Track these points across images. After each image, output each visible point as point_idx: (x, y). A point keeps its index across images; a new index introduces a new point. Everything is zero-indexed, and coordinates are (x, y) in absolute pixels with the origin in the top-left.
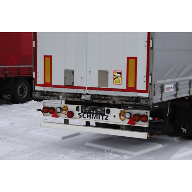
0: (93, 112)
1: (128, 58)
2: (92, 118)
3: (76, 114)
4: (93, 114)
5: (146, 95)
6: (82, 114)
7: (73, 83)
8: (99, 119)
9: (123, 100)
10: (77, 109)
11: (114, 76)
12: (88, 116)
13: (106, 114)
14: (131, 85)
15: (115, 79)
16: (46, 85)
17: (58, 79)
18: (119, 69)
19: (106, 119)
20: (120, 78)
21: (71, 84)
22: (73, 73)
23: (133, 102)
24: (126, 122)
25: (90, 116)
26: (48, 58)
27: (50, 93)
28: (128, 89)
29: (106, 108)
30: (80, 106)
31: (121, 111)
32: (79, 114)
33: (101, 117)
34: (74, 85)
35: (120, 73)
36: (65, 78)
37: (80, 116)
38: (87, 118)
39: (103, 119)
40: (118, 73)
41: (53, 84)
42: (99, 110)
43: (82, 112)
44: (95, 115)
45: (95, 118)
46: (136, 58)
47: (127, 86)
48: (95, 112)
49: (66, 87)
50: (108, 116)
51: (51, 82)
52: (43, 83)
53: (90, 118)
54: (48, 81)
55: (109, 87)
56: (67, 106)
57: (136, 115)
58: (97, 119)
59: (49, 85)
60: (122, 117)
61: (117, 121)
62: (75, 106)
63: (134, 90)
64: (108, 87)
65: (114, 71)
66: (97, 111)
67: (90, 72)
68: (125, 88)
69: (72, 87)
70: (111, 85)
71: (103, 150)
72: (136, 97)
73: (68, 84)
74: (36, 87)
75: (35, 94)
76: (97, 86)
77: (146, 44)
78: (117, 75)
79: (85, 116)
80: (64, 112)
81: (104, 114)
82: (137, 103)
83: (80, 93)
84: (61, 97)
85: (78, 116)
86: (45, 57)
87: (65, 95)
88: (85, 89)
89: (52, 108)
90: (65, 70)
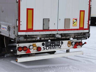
6: (46, 47)
11: (73, 21)
13: (60, 45)
14: (82, 26)
15: (73, 23)
16: (28, 30)
17: (38, 25)
19: (60, 48)
21: (48, 28)
22: (49, 21)
25: (50, 48)
29: (61, 41)
30: (45, 43)
31: (69, 41)
33: (57, 47)
34: (50, 29)
35: (76, 20)
36: (43, 24)
40: (75, 20)
41: (34, 29)
42: (56, 43)
43: (46, 46)
44: (53, 46)
47: (79, 27)
48: (53, 45)
50: (61, 46)
51: (33, 28)
52: (25, 29)
53: (51, 49)
54: (30, 27)
58: (55, 49)
62: (41, 43)
64: (69, 28)
65: (73, 19)
67: (60, 19)
68: (79, 28)
70: (71, 27)
72: (83, 33)
73: (45, 28)
74: (19, 33)
75: (20, 38)
78: (75, 21)
79: (48, 48)
80: (35, 48)
81: (59, 45)
82: (84, 36)
83: (53, 34)
84: (38, 38)
85: (42, 49)
86: (28, 9)
87: (43, 36)
88: (57, 31)
89: (26, 47)
90: (43, 19)
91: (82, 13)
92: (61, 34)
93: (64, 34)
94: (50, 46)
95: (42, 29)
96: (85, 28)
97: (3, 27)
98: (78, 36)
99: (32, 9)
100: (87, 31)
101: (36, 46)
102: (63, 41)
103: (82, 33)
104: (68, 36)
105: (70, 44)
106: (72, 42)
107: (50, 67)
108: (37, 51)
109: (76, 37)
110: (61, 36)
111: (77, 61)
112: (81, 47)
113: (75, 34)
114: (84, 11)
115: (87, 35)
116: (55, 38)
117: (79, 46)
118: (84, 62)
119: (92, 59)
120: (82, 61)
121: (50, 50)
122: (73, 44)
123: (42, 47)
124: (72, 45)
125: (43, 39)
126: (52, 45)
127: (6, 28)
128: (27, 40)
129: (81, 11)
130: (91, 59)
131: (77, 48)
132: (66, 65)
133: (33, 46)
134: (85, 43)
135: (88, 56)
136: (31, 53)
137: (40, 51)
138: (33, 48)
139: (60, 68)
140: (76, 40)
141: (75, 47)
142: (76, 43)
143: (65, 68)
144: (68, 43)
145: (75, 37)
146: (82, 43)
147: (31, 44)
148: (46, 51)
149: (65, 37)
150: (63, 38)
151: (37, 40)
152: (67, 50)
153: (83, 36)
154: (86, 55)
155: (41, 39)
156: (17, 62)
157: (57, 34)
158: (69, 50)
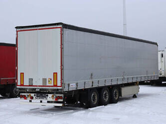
0: (41, 96)
1: (54, 73)
3: (34, 97)
5: (61, 88)
7: (32, 84)
10: (35, 95)
11: (49, 80)
13: (46, 97)
14: (55, 84)
15: (49, 82)
16: (21, 85)
17: (26, 83)
18: (50, 78)
20: (51, 81)
22: (32, 80)
24: (54, 100)
26: (22, 74)
28: (54, 86)
29: (46, 94)
31: (52, 95)
36: (29, 82)
39: (45, 99)
42: (43, 95)
43: (37, 97)
45: (42, 99)
46: (57, 73)
49: (29, 86)
53: (40, 99)
54: (22, 84)
57: (58, 96)
59: (23, 85)
60: (53, 98)
61: (51, 100)
63: (56, 86)
67: (39, 79)
69: (32, 86)
70: (47, 85)
71: (46, 113)
74: (17, 86)
76: (42, 85)
77: (60, 67)
83: (35, 88)
89: (25, 96)
90: (29, 79)
96: (58, 85)
101: (31, 96)
102: (49, 95)
138: (28, 97)
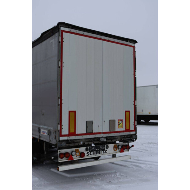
0: (97, 149)
2: (96, 154)
4: (97, 151)
6: (90, 152)
7: (93, 131)
8: (101, 153)
9: (124, 138)
10: (87, 150)
11: (119, 123)
12: (93, 153)
13: (106, 149)
14: (128, 128)
15: (119, 125)
16: (70, 134)
17: (81, 128)
18: (121, 118)
19: (105, 153)
20: (122, 124)
21: (91, 132)
22: (93, 123)
23: (129, 137)
25: (95, 153)
27: (74, 141)
29: (106, 145)
30: (88, 147)
31: (115, 145)
32: (87, 153)
33: (102, 152)
34: (94, 132)
35: (122, 121)
36: (87, 127)
37: (88, 155)
38: (93, 154)
39: (103, 153)
40: (121, 121)
41: (76, 133)
42: (101, 147)
43: (90, 151)
44: (98, 151)
45: (98, 154)
47: (126, 129)
48: (98, 149)
49: (87, 134)
50: (106, 150)
51: (75, 132)
52: (67, 133)
53: (95, 154)
54: (72, 131)
55: (116, 130)
56: (78, 149)
58: (100, 154)
59: (74, 134)
60: (115, 149)
65: (119, 120)
66: (99, 148)
67: (104, 121)
68: (125, 130)
72: (130, 135)
73: (88, 132)
74: (60, 138)
75: (61, 143)
76: (108, 131)
77: (133, 103)
78: (120, 122)
79: (92, 153)
80: (78, 154)
81: (104, 150)
82: (131, 138)
83: (97, 138)
84: (82, 143)
85: (86, 155)
86: (70, 112)
87: (86, 140)
88: (101, 134)
89: (67, 153)
90: (87, 122)
91: (128, 113)
92: (106, 138)
93: (109, 137)
94: (95, 151)
95: (85, 132)
96: (131, 129)
97: (44, 132)
98: (125, 139)
99: (75, 112)
100: (134, 133)
101: (79, 152)
102: (109, 145)
103: (128, 135)
104: (113, 139)
105: (116, 148)
106: (119, 146)
107: (95, 175)
108: (80, 157)
109: (123, 139)
110: (106, 140)
111: (124, 167)
112: (129, 150)
113: (121, 136)
114: (129, 111)
115: (134, 137)
116: (100, 142)
117: (126, 150)
118: (132, 168)
119: (141, 163)
120: (131, 166)
121: (94, 156)
122: (120, 147)
123: (86, 153)
124: (119, 149)
125: (86, 143)
126: (96, 150)
127: (47, 132)
128: (69, 145)
129: (126, 111)
130: (139, 163)
131: (123, 152)
132: (113, 171)
133: (75, 151)
134: (133, 146)
135: (136, 160)
136: (74, 159)
137: (84, 157)
138: (76, 154)
139: (106, 176)
140: (122, 143)
141: (122, 151)
142: (122, 146)
143: (112, 176)
144: (114, 147)
145: (121, 139)
146: (129, 146)
147: (74, 149)
148: (90, 156)
149: (111, 140)
150: (108, 141)
151: (80, 144)
152: (113, 155)
153: (129, 139)
154: (134, 159)
155: (84, 143)
156: (58, 170)
157: (102, 137)
158: (115, 155)
